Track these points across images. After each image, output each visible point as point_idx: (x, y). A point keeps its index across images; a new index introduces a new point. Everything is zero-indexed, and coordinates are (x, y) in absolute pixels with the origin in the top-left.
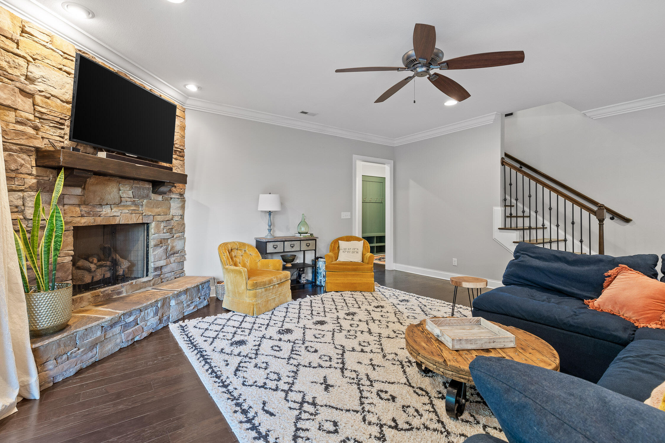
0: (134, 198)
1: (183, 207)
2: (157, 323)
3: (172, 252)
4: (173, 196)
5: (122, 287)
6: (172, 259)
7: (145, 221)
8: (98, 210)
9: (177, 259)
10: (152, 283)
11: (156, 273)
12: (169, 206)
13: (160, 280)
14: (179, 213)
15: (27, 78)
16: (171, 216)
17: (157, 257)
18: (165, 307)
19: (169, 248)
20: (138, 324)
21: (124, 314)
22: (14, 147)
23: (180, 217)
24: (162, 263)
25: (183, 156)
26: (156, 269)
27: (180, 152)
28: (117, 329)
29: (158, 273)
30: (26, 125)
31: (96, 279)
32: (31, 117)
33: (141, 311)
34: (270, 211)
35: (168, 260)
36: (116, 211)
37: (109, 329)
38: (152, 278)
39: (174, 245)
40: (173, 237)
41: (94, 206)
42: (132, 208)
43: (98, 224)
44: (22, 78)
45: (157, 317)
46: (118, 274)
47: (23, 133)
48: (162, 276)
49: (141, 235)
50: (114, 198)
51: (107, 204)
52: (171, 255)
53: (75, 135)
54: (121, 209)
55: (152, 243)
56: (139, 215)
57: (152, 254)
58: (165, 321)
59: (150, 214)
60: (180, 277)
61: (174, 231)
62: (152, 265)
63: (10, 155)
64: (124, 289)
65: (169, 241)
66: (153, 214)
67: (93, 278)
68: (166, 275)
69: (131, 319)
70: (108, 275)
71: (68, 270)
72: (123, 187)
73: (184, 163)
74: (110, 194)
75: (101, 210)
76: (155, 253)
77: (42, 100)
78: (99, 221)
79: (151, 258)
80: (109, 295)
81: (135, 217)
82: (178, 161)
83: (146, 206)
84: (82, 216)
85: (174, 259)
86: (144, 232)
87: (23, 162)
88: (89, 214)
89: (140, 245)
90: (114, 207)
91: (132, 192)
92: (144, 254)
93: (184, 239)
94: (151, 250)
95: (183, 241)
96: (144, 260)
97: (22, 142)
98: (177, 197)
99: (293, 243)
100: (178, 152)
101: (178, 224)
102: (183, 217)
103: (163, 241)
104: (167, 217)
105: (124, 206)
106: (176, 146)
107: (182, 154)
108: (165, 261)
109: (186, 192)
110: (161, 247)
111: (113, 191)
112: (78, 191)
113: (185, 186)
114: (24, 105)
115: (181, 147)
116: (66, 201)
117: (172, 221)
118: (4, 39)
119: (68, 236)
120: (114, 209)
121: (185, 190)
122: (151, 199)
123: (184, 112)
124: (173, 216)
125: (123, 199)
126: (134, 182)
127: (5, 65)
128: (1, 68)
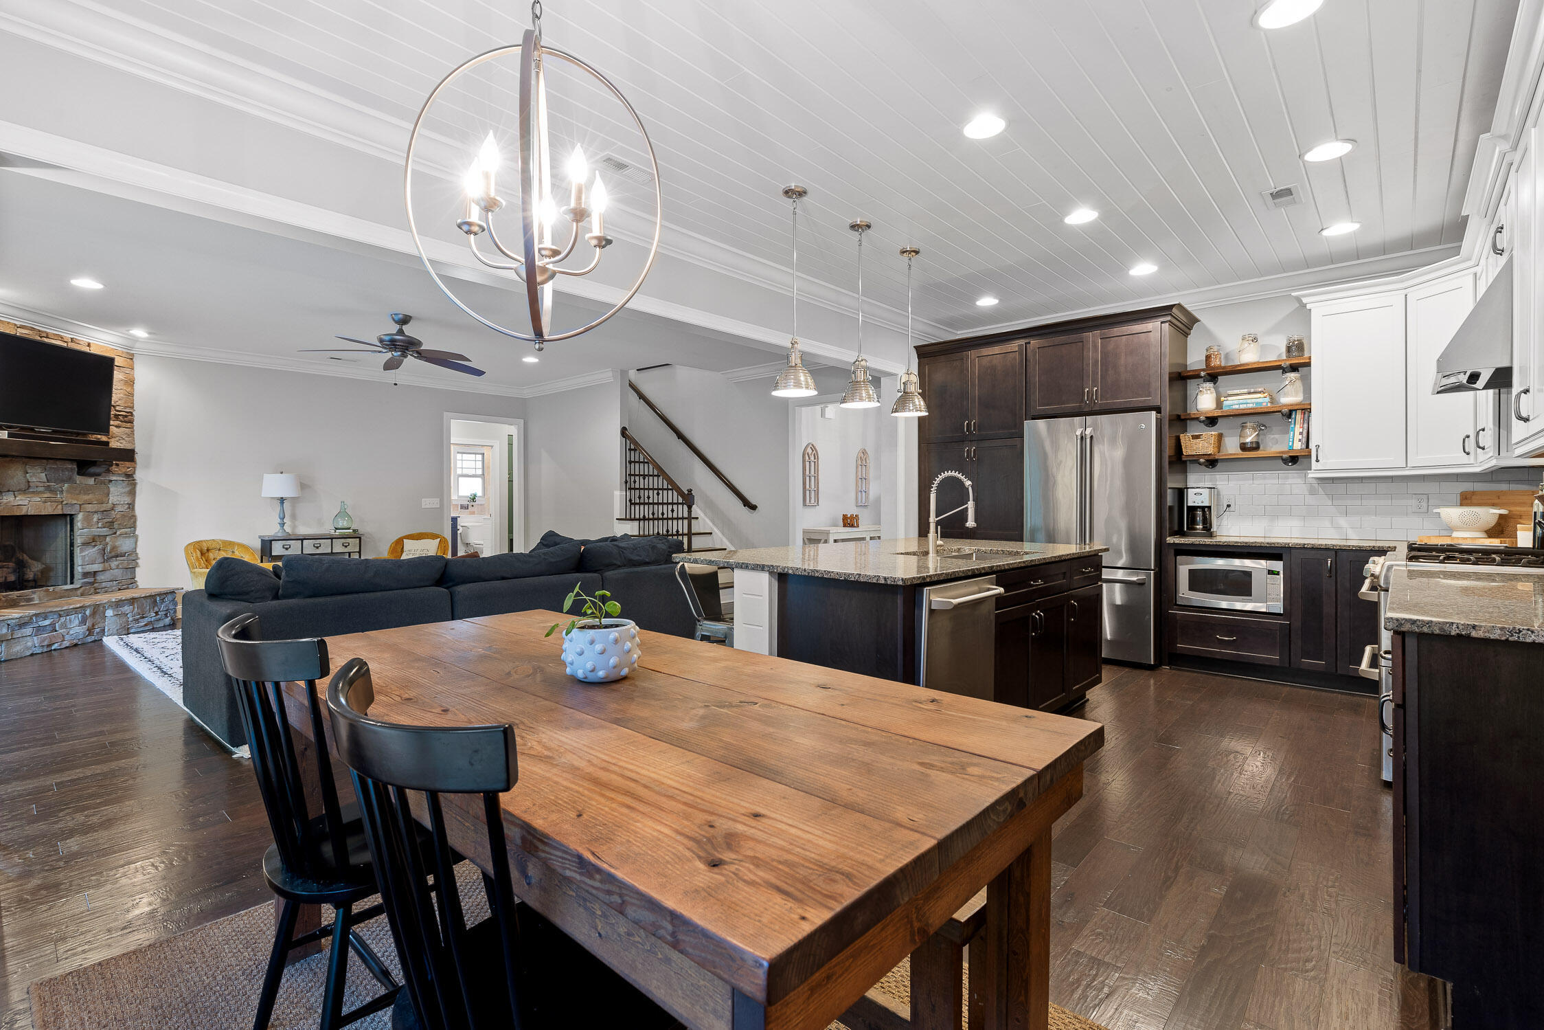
0: (48, 482)
1: (132, 493)
2: (84, 633)
3: (113, 554)
4: (114, 478)
5: (34, 593)
6: (114, 564)
7: (65, 511)
9: (121, 564)
10: (79, 592)
11: (86, 580)
12: (106, 492)
13: (92, 590)
14: (125, 501)
16: (110, 505)
17: (87, 559)
18: (97, 616)
19: (109, 549)
20: (56, 631)
21: (36, 615)
23: (127, 506)
24: (96, 567)
25: (131, 422)
26: (86, 575)
27: (126, 416)
28: (28, 631)
29: (91, 580)
33: (60, 616)
34: (282, 498)
35: (107, 564)
36: (22, 499)
37: (16, 628)
38: (79, 586)
39: (117, 544)
40: (115, 533)
42: (46, 495)
45: (85, 627)
46: (26, 577)
48: (95, 585)
49: (62, 531)
50: (19, 483)
51: (9, 491)
52: (112, 557)
54: (29, 496)
55: (78, 541)
56: (56, 504)
57: (79, 555)
58: (97, 633)
59: (75, 502)
60: (128, 588)
61: (116, 526)
62: (79, 569)
64: (35, 596)
65: (108, 539)
66: (79, 503)
68: (104, 585)
69: (47, 622)
70: (12, 578)
72: (31, 469)
73: (133, 431)
74: (12, 478)
76: (83, 554)
79: (78, 560)
80: (13, 600)
81: (51, 506)
82: (122, 430)
83: (68, 491)
85: (116, 563)
86: (66, 526)
89: (60, 543)
90: (20, 494)
91: (46, 475)
92: (66, 554)
93: (136, 538)
94: (77, 551)
95: (132, 540)
96: (66, 563)
98: (121, 479)
99: (318, 541)
100: (120, 417)
101: (124, 516)
102: (131, 506)
103: (97, 539)
104: (104, 507)
105: (33, 492)
106: (117, 408)
107: (128, 419)
108: (101, 565)
109: (137, 472)
110: (95, 546)
111: (16, 474)
113: (135, 463)
115: (127, 410)
117: (113, 512)
120: (20, 497)
121: (135, 469)
122: (76, 483)
123: (132, 359)
124: (113, 505)
125: (32, 484)
126: (45, 461)
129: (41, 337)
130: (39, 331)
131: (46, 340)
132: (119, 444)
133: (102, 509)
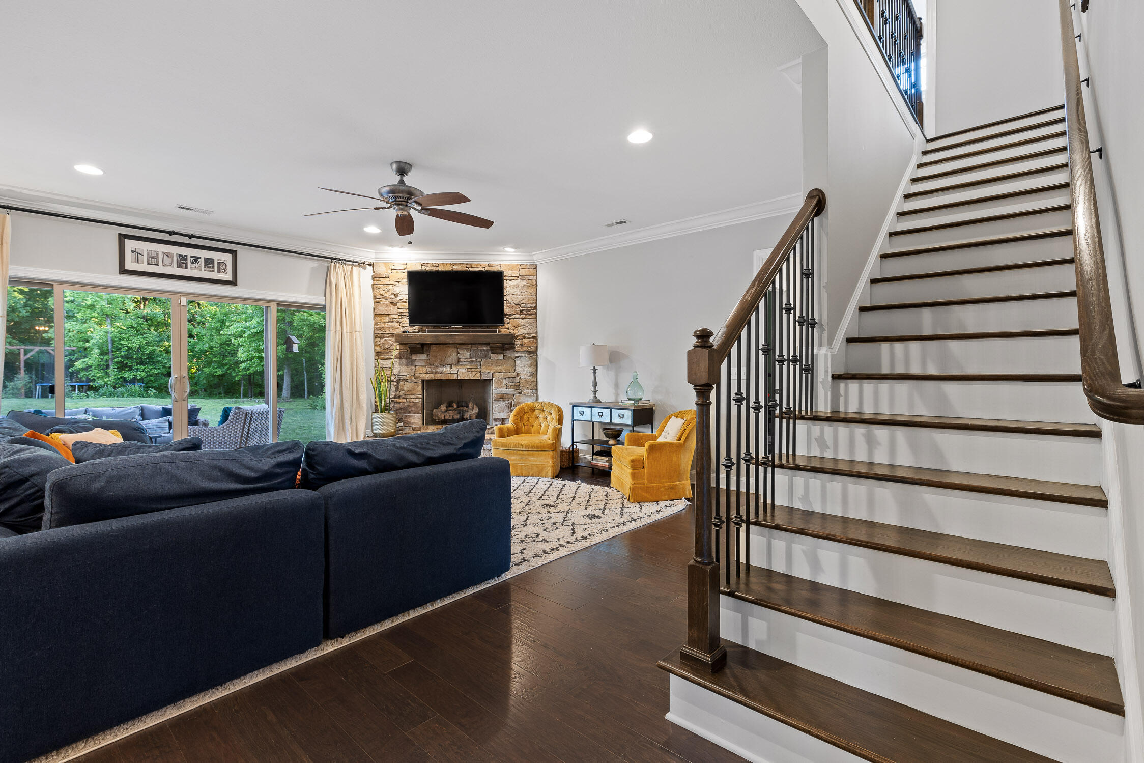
0: (471, 358)
1: (535, 364)
4: (518, 355)
7: (484, 377)
8: (440, 369)
11: (496, 423)
12: (512, 364)
14: (527, 371)
15: (395, 295)
16: (514, 374)
17: (497, 409)
19: (514, 403)
22: (388, 336)
23: (530, 374)
25: (534, 314)
26: (497, 420)
27: (528, 311)
30: (393, 322)
31: (447, 418)
32: (396, 316)
34: (595, 368)
36: (454, 370)
39: (520, 400)
40: (521, 393)
41: (436, 366)
42: (468, 367)
43: (439, 378)
44: (392, 296)
46: (465, 417)
47: (392, 327)
50: (453, 360)
51: (447, 365)
53: (412, 323)
54: (459, 368)
55: (492, 397)
56: (476, 372)
59: (489, 371)
61: (520, 388)
62: (493, 416)
63: (386, 340)
65: (514, 397)
66: (491, 372)
67: (445, 416)
70: (457, 417)
71: (419, 407)
72: (461, 351)
73: (535, 321)
74: (449, 357)
75: (443, 369)
76: (495, 407)
77: (401, 305)
78: (439, 376)
79: (492, 410)
81: (472, 374)
82: (526, 320)
83: (485, 364)
84: (427, 373)
86: (491, 387)
87: (392, 343)
88: (431, 372)
91: (470, 354)
93: (537, 397)
94: (492, 403)
95: (534, 398)
97: (390, 332)
98: (523, 355)
100: (524, 312)
101: (526, 382)
102: (534, 374)
103: (506, 396)
104: (510, 375)
105: (462, 365)
106: (522, 306)
107: (531, 311)
108: (508, 414)
109: (539, 350)
110: (504, 401)
111: (452, 355)
112: (424, 357)
113: (537, 343)
114: (393, 310)
115: (529, 306)
116: (417, 364)
117: (518, 378)
118: (381, 279)
119: (418, 386)
120: (454, 368)
121: (537, 348)
122: (490, 359)
123: (536, 268)
124: (518, 373)
125: (461, 360)
126: (470, 345)
127: (382, 293)
128: (381, 295)
129: (468, 268)
131: (471, 269)
132: (523, 331)
133: (511, 376)
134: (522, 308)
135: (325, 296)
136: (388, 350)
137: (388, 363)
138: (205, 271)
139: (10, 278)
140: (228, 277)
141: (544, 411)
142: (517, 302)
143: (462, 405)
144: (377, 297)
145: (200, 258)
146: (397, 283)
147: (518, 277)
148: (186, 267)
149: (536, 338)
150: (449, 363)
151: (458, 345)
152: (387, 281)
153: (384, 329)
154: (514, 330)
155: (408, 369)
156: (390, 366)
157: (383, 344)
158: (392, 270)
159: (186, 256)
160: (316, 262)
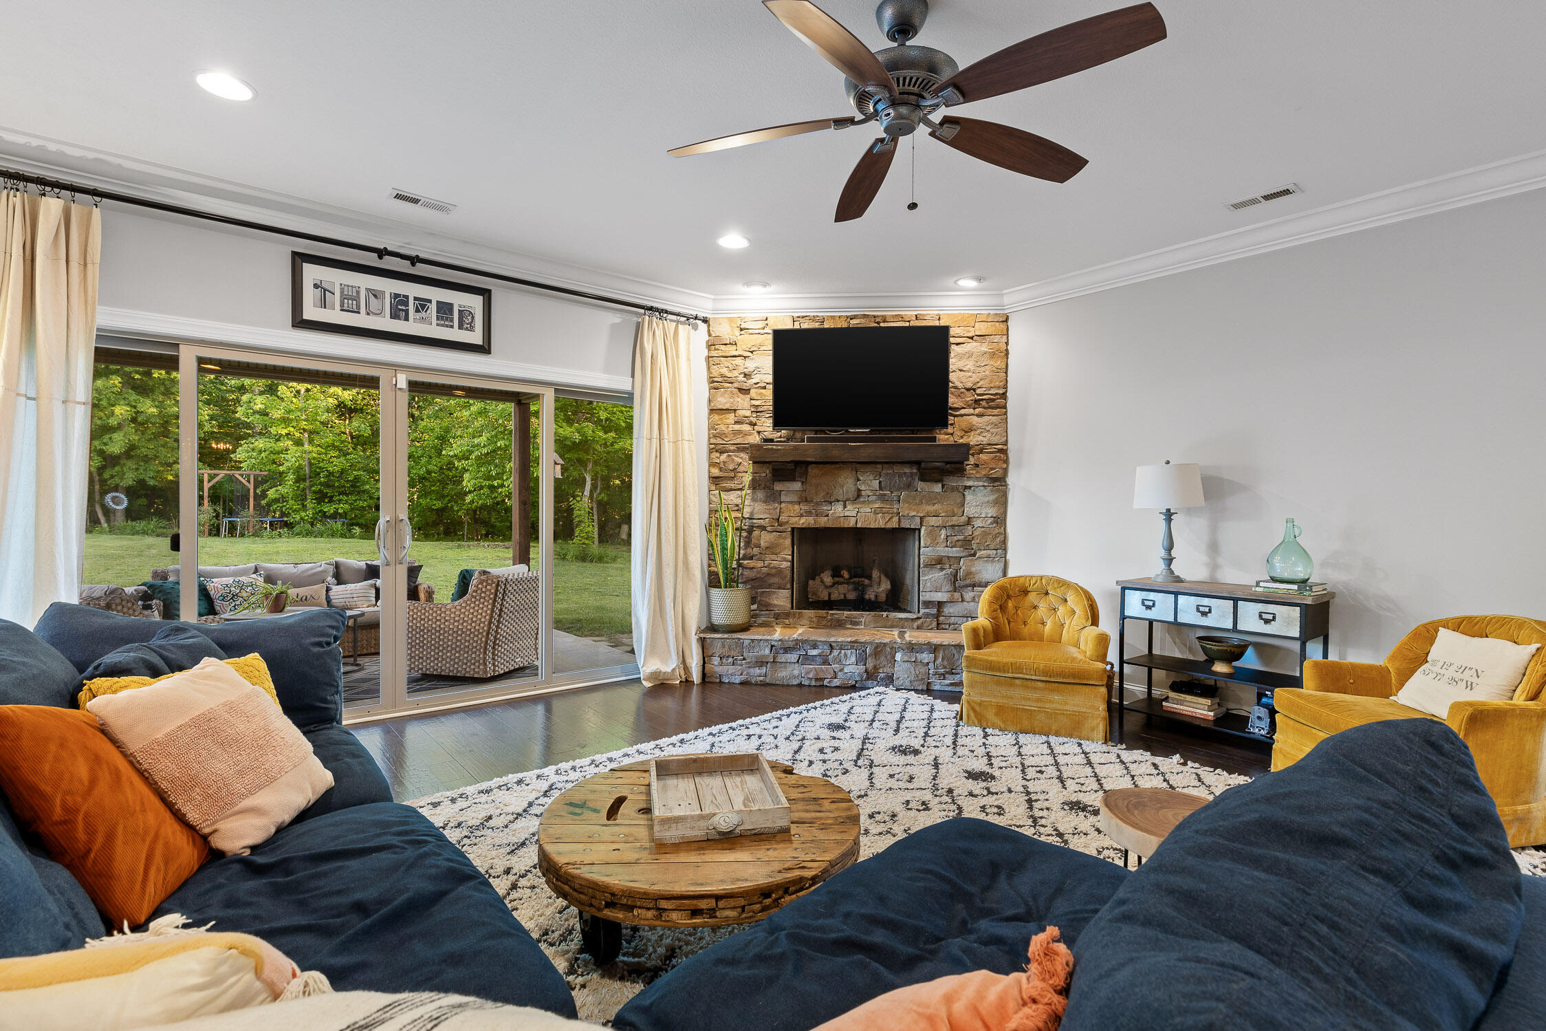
0: (882, 490)
1: (1002, 502)
2: (861, 675)
3: (968, 582)
4: (969, 483)
5: (864, 616)
6: (969, 595)
7: (906, 524)
10: (915, 624)
11: (927, 610)
12: (959, 501)
13: (935, 624)
14: (987, 513)
15: (745, 375)
16: (965, 519)
17: (929, 584)
18: (883, 658)
19: (961, 573)
20: (829, 664)
21: (802, 641)
22: (732, 448)
23: (990, 520)
24: (941, 597)
25: (1002, 405)
26: (928, 604)
27: (991, 400)
28: (793, 657)
29: (933, 611)
30: (742, 423)
31: (835, 597)
32: (748, 413)
33: (833, 648)
34: (1168, 511)
35: (957, 595)
36: (851, 510)
37: (780, 651)
38: (915, 617)
39: (973, 569)
40: (974, 555)
41: (818, 504)
42: (877, 506)
43: (822, 525)
44: (741, 378)
45: (863, 668)
47: (740, 432)
48: (939, 619)
50: (847, 492)
51: (838, 501)
52: (967, 586)
53: (778, 423)
54: (859, 506)
55: (923, 562)
56: (890, 515)
57: (925, 578)
59: (914, 513)
61: (974, 546)
62: (921, 596)
63: (729, 456)
64: (863, 620)
65: (962, 562)
66: (919, 515)
67: (830, 595)
68: (952, 620)
69: (815, 652)
71: (786, 577)
72: (862, 477)
73: (1004, 419)
74: (842, 487)
75: (829, 508)
76: (931, 578)
77: (756, 393)
78: (823, 522)
79: (920, 585)
81: (883, 518)
82: (986, 418)
83: (906, 501)
84: (802, 516)
85: (972, 594)
86: (915, 543)
87: (740, 461)
88: (809, 513)
89: (913, 561)
90: (849, 504)
91: (880, 482)
92: (916, 574)
93: (1006, 563)
94: (921, 572)
95: (999, 566)
96: (915, 587)
97: (738, 441)
98: (981, 484)
99: (1205, 602)
100: (984, 403)
101: (985, 534)
102: (1000, 520)
103: (945, 560)
104: (955, 520)
105: (864, 502)
106: (978, 391)
107: (996, 402)
108: (949, 595)
109: (1009, 474)
110: (942, 569)
111: (846, 483)
112: (797, 486)
113: (1006, 461)
114: (742, 402)
115: (992, 392)
116: (783, 498)
117: (970, 527)
118: (723, 347)
119: (785, 538)
120: (849, 507)
121: (1006, 471)
122: (917, 490)
123: (1006, 321)
124: (969, 518)
125: (863, 493)
126: (879, 466)
127: (725, 371)
128: (722, 376)
130: (875, 317)
132: (981, 438)
133: (953, 523)
134: (978, 395)
135: (633, 376)
136: (732, 474)
137: (732, 498)
138: (438, 325)
139: (98, 330)
140: (476, 338)
141: (1047, 593)
142: (969, 385)
143: (860, 573)
144: (715, 379)
145: (430, 301)
146: (750, 354)
147: (972, 338)
148: (407, 319)
149: (1004, 452)
150: (841, 498)
151: (858, 466)
152: (732, 351)
153: (726, 437)
154: (962, 437)
155: (768, 507)
156: (739, 501)
157: (724, 462)
158: (741, 330)
159: (407, 297)
160: (618, 315)
